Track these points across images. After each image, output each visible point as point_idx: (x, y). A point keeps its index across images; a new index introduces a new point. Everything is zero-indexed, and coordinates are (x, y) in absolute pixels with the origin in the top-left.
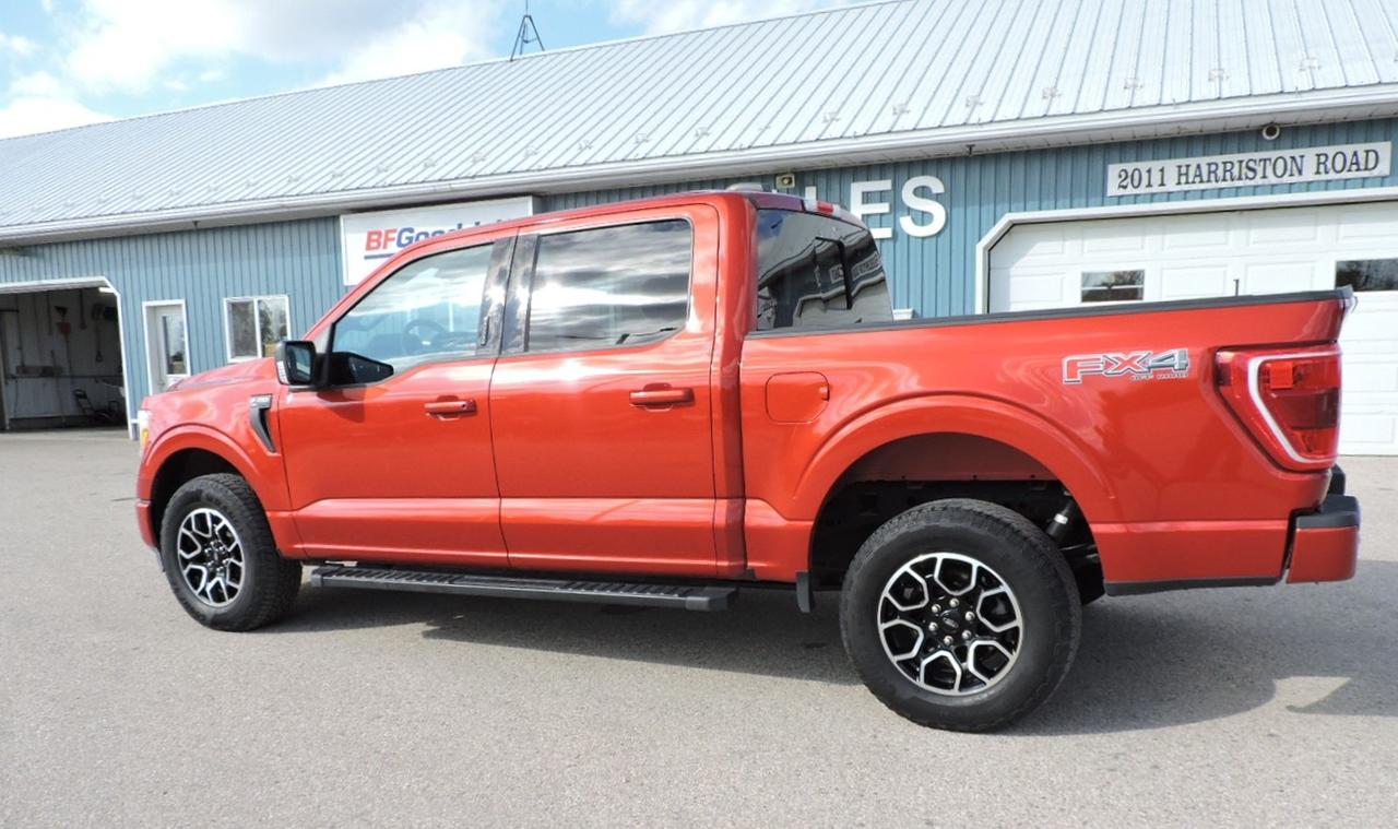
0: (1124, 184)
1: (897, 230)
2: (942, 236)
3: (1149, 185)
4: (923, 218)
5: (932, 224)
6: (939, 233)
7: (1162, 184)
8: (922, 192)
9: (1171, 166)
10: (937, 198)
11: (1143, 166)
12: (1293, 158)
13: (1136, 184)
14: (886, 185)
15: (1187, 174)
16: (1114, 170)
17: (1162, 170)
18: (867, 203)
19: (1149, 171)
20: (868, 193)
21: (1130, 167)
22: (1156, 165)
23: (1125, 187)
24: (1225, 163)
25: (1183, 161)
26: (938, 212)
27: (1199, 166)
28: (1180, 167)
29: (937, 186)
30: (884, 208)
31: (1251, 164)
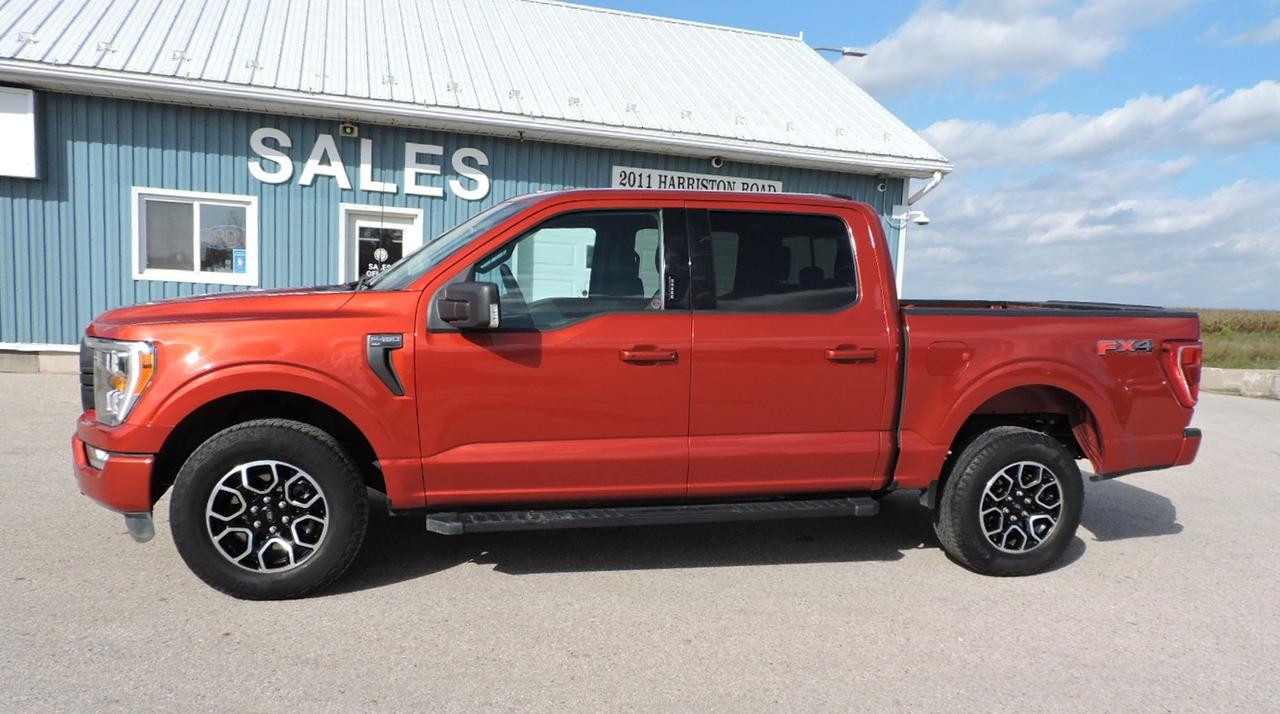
0: (624, 182)
1: (447, 191)
2: (485, 201)
3: (640, 186)
4: (470, 184)
5: (477, 190)
6: (481, 200)
7: (649, 187)
8: (470, 162)
9: (655, 173)
10: (482, 169)
11: (637, 171)
12: (729, 183)
13: (632, 183)
14: (438, 150)
15: (665, 182)
16: (617, 170)
17: (649, 176)
18: (420, 162)
19: (640, 176)
20: (421, 154)
21: (628, 170)
22: (646, 172)
23: (624, 185)
24: (689, 179)
25: (664, 173)
26: (483, 181)
27: (672, 178)
28: (660, 176)
29: (482, 159)
30: (436, 170)
31: (705, 182)
